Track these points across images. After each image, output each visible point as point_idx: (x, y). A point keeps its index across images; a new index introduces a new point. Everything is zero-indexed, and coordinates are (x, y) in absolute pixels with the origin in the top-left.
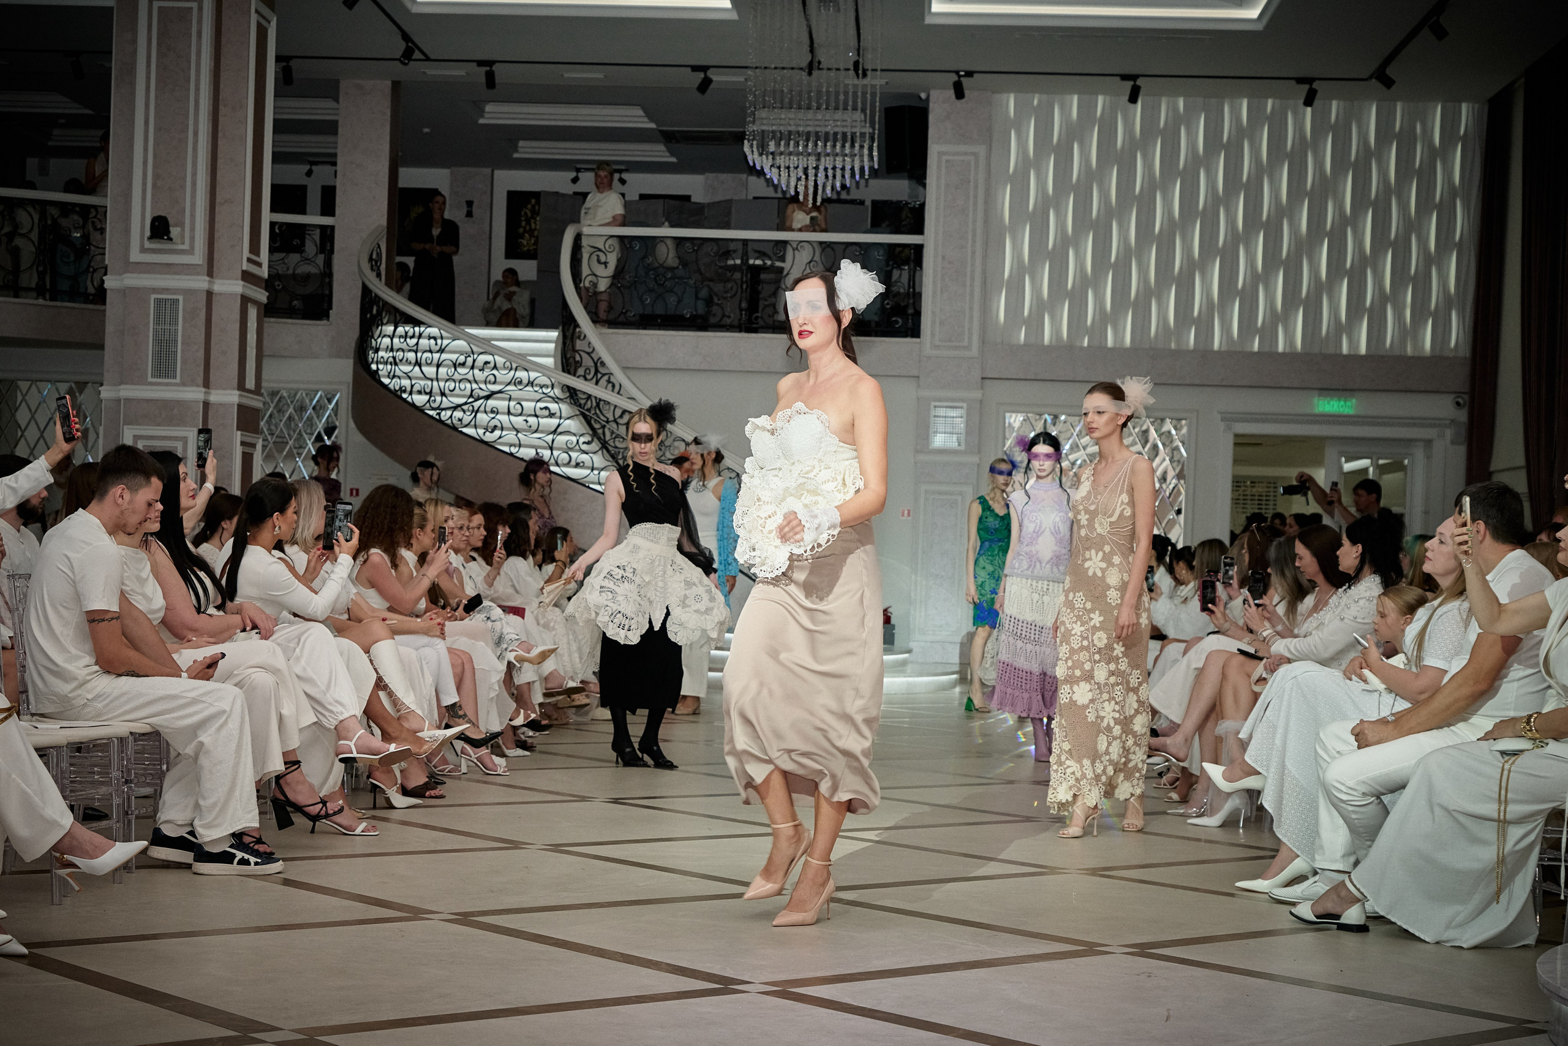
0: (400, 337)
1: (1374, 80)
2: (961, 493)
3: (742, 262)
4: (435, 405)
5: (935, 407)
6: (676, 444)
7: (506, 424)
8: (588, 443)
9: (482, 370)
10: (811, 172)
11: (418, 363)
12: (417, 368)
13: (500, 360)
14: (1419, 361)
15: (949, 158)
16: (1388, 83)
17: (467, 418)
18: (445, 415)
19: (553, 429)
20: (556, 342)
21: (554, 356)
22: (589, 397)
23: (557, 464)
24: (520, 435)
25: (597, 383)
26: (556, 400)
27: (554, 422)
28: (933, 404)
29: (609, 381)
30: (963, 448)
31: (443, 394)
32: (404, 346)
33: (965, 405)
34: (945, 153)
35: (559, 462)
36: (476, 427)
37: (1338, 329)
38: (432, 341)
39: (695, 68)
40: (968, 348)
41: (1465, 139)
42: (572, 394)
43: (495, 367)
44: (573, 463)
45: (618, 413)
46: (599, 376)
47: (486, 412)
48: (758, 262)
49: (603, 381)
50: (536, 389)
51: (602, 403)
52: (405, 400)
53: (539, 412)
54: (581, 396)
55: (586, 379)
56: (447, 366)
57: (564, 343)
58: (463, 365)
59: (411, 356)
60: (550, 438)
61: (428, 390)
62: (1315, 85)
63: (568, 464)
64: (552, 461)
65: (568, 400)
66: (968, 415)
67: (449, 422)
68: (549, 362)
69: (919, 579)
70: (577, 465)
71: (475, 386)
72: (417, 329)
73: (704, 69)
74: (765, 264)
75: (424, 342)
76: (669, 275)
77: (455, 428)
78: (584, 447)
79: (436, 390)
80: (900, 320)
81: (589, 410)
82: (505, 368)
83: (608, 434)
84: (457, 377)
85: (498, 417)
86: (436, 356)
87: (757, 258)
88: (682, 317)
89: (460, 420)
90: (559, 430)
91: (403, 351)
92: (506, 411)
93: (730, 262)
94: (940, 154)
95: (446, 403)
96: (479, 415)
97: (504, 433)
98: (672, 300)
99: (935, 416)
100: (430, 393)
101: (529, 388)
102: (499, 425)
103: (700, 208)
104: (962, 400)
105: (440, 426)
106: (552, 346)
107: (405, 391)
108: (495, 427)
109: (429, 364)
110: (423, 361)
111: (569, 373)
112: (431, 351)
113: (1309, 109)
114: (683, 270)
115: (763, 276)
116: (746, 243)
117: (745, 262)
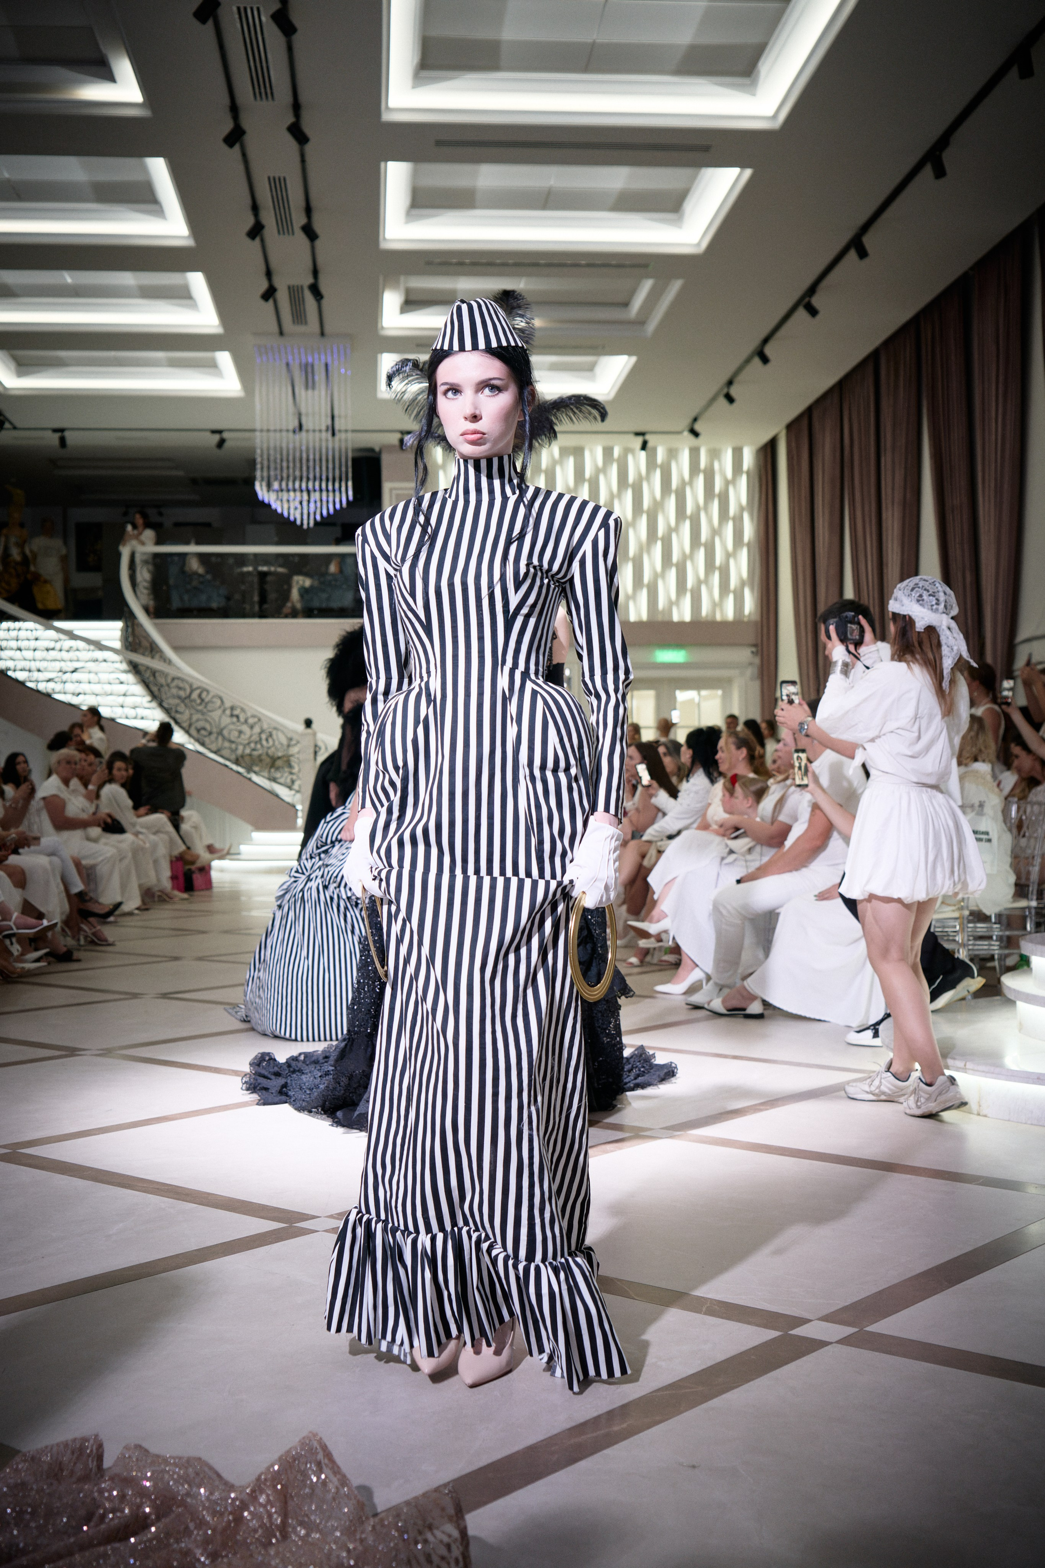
0: (4, 630)
1: (686, 434)
3: (253, 569)
4: (33, 679)
6: (215, 700)
7: (88, 691)
8: (150, 702)
9: (68, 651)
10: (305, 504)
11: (20, 649)
12: (18, 652)
13: (81, 644)
14: (724, 624)
15: (400, 492)
16: (695, 433)
17: (58, 687)
18: (42, 687)
19: (122, 693)
20: (122, 630)
21: (121, 640)
22: (148, 668)
23: (127, 718)
24: (98, 697)
25: (153, 657)
26: (125, 672)
27: (122, 688)
29: (161, 657)
31: (39, 670)
32: (7, 637)
34: (396, 489)
35: (129, 716)
36: (65, 693)
37: (671, 603)
38: (29, 632)
39: (214, 432)
41: (748, 473)
42: (135, 668)
43: (78, 650)
44: (139, 716)
45: (169, 680)
46: (153, 653)
47: (72, 682)
48: (265, 569)
49: (157, 656)
50: (109, 664)
51: (157, 674)
52: (10, 677)
53: (112, 681)
54: (142, 668)
55: (143, 654)
56: (43, 650)
57: (127, 631)
58: (53, 649)
59: (13, 644)
60: (121, 699)
61: (27, 668)
62: (648, 437)
63: (135, 718)
64: (124, 716)
65: (134, 672)
67: (44, 691)
68: (117, 645)
70: (142, 718)
71: (63, 664)
72: (17, 624)
73: (220, 432)
74: (270, 569)
75: (23, 634)
76: (201, 579)
77: (48, 695)
78: (148, 705)
79: (33, 667)
81: (148, 678)
82: (84, 650)
83: (164, 697)
84: (49, 658)
85: (81, 685)
86: (33, 644)
87: (264, 566)
88: (211, 609)
89: (53, 690)
90: (127, 694)
91: (7, 640)
92: (87, 681)
93: (245, 569)
94: (391, 490)
95: (41, 676)
96: (67, 684)
97: (87, 697)
98: (203, 597)
100: (30, 671)
101: (104, 663)
102: (82, 692)
105: (37, 694)
106: (118, 634)
107: (9, 669)
108: (79, 694)
109: (28, 649)
110: (22, 648)
111: (132, 651)
112: (28, 640)
113: (643, 453)
114: (209, 577)
115: (269, 578)
116: (256, 555)
117: (255, 569)
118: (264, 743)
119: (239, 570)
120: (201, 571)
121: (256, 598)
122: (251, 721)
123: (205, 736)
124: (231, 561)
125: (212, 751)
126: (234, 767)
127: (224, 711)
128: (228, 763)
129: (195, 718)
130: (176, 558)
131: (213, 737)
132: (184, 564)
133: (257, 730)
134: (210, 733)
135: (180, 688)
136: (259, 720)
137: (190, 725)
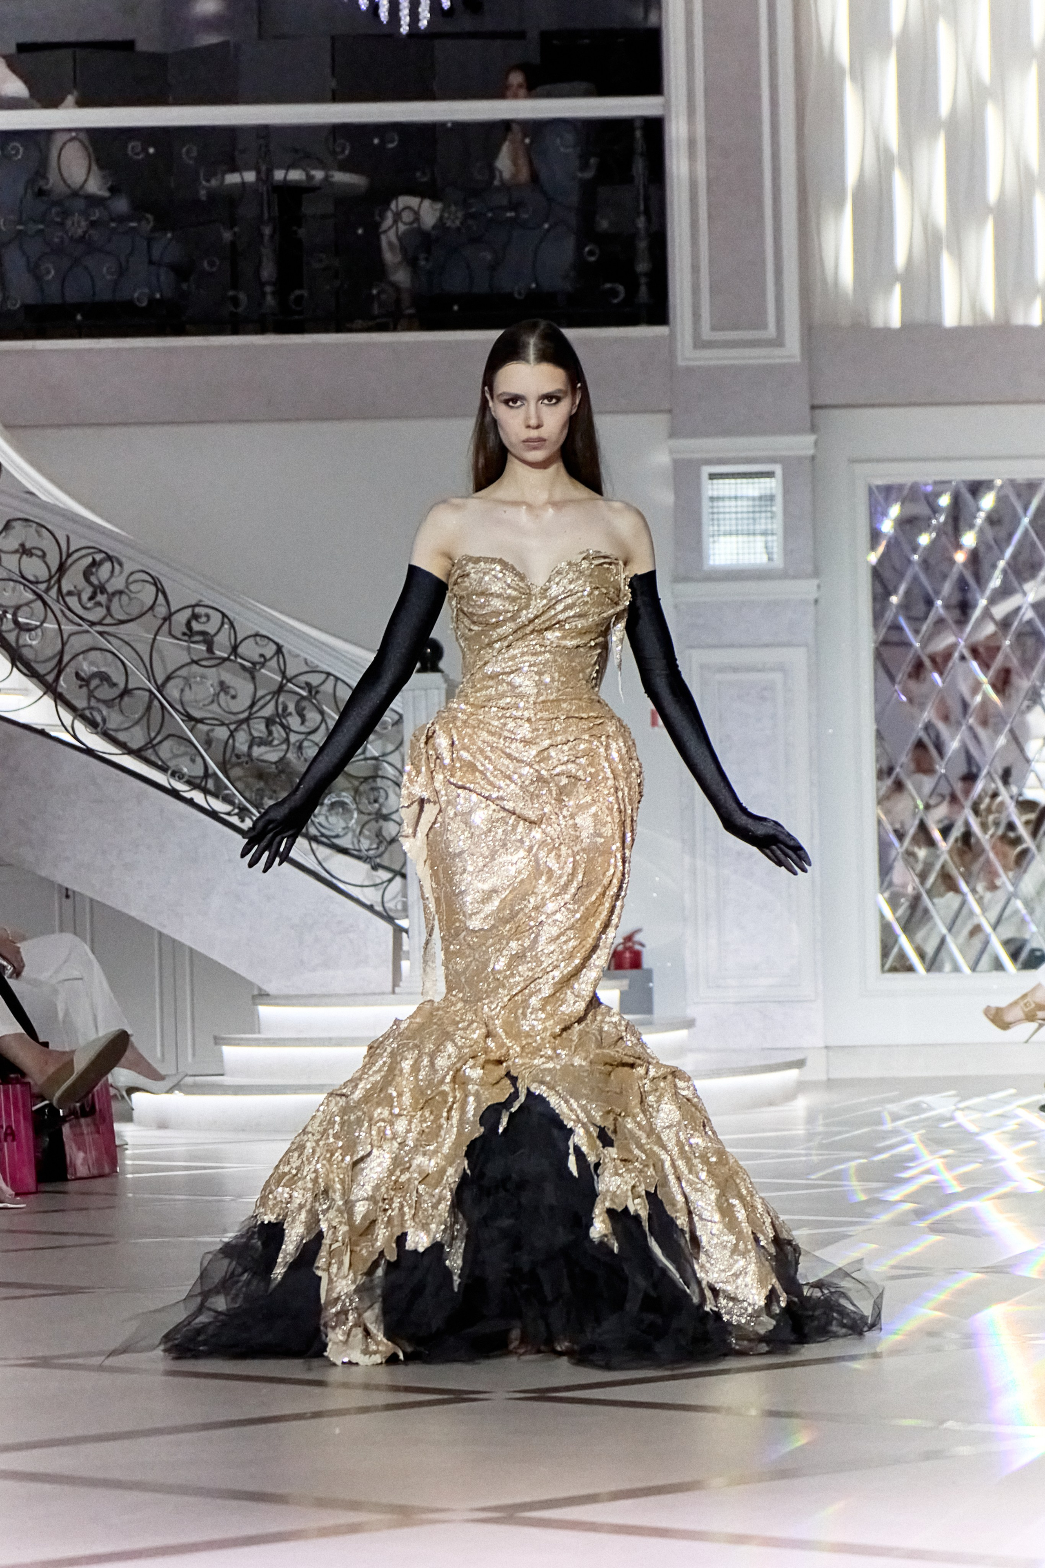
2: (781, 668)
3: (258, 178)
5: (712, 476)
6: (135, 584)
28: (707, 470)
30: (778, 562)
33: (778, 469)
40: (778, 342)
48: (295, 175)
66: (786, 491)
69: (699, 863)
74: (310, 178)
76: (97, 214)
80: (621, 288)
87: (288, 168)
88: (129, 306)
93: (233, 178)
98: (106, 269)
99: (712, 499)
103: (158, 60)
104: (773, 460)
114: (121, 205)
115: (309, 208)
116: (264, 132)
117: (265, 177)
118: (294, 722)
119: (214, 183)
120: (95, 186)
121: (268, 271)
122: (249, 650)
123: (108, 703)
124: (188, 153)
125: (130, 752)
126: (198, 797)
127: (168, 618)
128: (180, 786)
129: (76, 644)
130: (18, 150)
131: (136, 704)
132: (41, 172)
133: (270, 675)
134: (126, 692)
135: (24, 551)
136: (279, 650)
137: (60, 669)
